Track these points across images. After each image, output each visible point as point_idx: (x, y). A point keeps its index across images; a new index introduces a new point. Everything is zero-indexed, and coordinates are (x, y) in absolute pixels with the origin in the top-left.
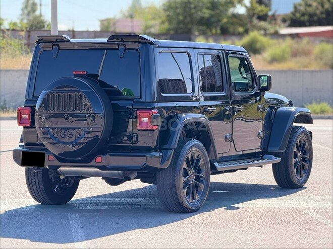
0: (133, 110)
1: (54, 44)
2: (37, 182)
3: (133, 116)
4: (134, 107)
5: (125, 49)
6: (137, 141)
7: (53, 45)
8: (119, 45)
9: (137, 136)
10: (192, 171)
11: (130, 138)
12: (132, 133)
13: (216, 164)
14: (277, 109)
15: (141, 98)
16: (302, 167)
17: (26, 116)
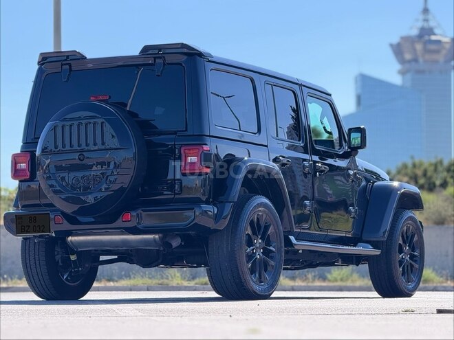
0: (175, 148)
1: (64, 63)
2: (38, 263)
3: (175, 155)
4: (176, 143)
5: (164, 64)
6: (181, 190)
7: (62, 65)
8: (155, 58)
9: (181, 183)
10: (258, 242)
11: (171, 187)
12: (175, 180)
13: (292, 238)
14: (373, 183)
15: (186, 130)
16: (409, 266)
17: (23, 166)
